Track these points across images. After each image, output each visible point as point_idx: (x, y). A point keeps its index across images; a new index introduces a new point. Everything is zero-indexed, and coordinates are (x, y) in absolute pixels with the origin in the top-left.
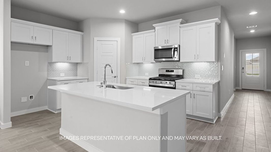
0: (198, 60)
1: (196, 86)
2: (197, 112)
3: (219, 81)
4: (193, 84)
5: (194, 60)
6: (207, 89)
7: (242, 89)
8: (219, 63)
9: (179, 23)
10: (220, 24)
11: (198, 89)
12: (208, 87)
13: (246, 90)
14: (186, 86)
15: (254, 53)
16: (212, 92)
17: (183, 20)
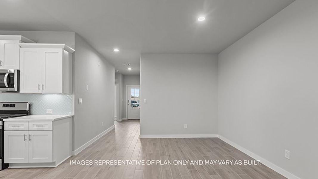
0: (44, 92)
1: (33, 125)
2: (34, 158)
3: (73, 115)
4: (28, 123)
5: (39, 91)
6: (46, 127)
7: (128, 119)
8: (74, 96)
9: (19, 41)
10: (75, 52)
11: (35, 128)
12: (47, 124)
13: (132, 120)
14: (19, 126)
15: (136, 88)
16: (52, 129)
17: (23, 37)
